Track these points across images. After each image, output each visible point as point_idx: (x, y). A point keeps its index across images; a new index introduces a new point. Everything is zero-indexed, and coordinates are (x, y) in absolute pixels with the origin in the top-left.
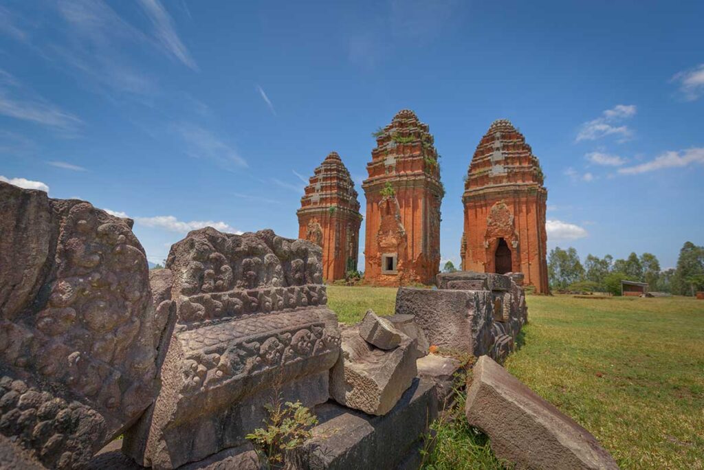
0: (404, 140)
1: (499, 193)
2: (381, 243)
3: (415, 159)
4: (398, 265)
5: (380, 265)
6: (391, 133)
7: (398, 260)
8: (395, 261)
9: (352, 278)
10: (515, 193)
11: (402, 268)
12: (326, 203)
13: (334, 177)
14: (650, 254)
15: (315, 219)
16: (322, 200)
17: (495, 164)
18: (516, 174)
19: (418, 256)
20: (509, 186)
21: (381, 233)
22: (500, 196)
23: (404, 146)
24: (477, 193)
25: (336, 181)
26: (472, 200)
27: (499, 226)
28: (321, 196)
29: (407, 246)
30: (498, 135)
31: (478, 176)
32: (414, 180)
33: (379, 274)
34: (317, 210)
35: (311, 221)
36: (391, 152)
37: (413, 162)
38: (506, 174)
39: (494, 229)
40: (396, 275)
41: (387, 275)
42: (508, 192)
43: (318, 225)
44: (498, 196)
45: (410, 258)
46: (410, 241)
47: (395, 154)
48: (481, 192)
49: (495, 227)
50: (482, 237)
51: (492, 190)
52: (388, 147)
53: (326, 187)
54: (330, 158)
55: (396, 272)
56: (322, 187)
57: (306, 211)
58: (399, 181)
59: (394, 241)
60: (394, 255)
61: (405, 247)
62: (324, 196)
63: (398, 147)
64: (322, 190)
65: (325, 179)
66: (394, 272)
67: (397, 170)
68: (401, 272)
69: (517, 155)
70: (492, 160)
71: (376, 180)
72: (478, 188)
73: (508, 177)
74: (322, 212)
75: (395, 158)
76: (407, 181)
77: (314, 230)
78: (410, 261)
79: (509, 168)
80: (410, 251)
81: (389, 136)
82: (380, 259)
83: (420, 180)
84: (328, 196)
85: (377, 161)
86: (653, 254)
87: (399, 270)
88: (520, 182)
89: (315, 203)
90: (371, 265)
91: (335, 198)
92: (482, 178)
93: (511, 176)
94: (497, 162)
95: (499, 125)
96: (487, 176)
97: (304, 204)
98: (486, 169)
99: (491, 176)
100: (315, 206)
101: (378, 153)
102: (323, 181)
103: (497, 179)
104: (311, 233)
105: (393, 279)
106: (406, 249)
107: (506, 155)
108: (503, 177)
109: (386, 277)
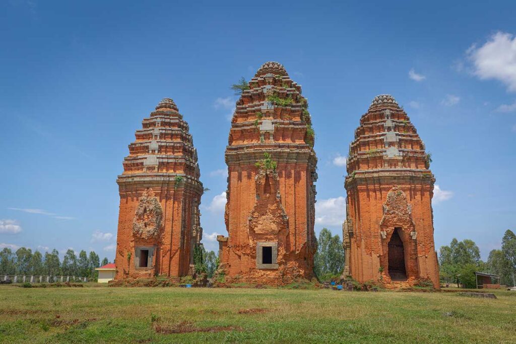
0: (282, 101)
1: (395, 178)
2: (256, 229)
3: (297, 127)
4: (277, 257)
5: (254, 257)
6: (265, 91)
7: (278, 251)
8: (274, 252)
9: (199, 273)
10: (410, 179)
11: (284, 261)
12: (167, 170)
13: (177, 135)
14: (470, 241)
15: (151, 190)
16: (162, 165)
17: (389, 146)
18: (409, 159)
19: (302, 245)
20: (405, 171)
21: (256, 214)
22: (396, 181)
23: (283, 110)
24: (370, 176)
25: (179, 140)
26: (363, 183)
27: (398, 214)
28: (161, 160)
29: (289, 234)
30: (388, 112)
31: (371, 156)
32: (297, 153)
33: (252, 269)
34: (155, 179)
35: (145, 193)
36: (267, 114)
37: (294, 130)
38: (402, 158)
39: (393, 218)
40: (277, 270)
41: (263, 270)
42: (404, 178)
43: (156, 200)
44: (394, 181)
45: (293, 248)
46: (292, 228)
47: (271, 118)
48: (375, 175)
49: (393, 215)
50: (377, 226)
51: (387, 174)
52: (262, 107)
53: (167, 147)
54: (165, 107)
55: (277, 266)
56: (160, 147)
57: (136, 179)
58: (280, 152)
59: (274, 227)
60: (272, 244)
61: (286, 234)
62: (165, 160)
63: (275, 110)
64: (160, 151)
65: (163, 136)
66: (274, 265)
67: (275, 139)
68: (282, 266)
69: (409, 138)
70: (385, 141)
71: (247, 147)
72: (370, 170)
73: (403, 161)
74: (164, 182)
75: (273, 123)
76: (289, 153)
77: (151, 207)
78: (294, 252)
79: (403, 152)
80: (292, 238)
81: (262, 93)
82: (254, 249)
83: (304, 153)
84: (170, 161)
85: (246, 123)
86: (473, 241)
87: (280, 264)
88: (413, 168)
89: (151, 168)
90: (240, 257)
91: (181, 164)
92: (375, 159)
93: (406, 160)
94: (391, 144)
95: (385, 101)
96: (381, 157)
97: (127, 167)
98: (379, 149)
99: (385, 158)
100: (149, 173)
101: (247, 113)
102: (161, 138)
103: (392, 162)
104: (145, 211)
105: (272, 275)
106: (288, 236)
107: (400, 137)
108: (398, 161)
109: (263, 272)
